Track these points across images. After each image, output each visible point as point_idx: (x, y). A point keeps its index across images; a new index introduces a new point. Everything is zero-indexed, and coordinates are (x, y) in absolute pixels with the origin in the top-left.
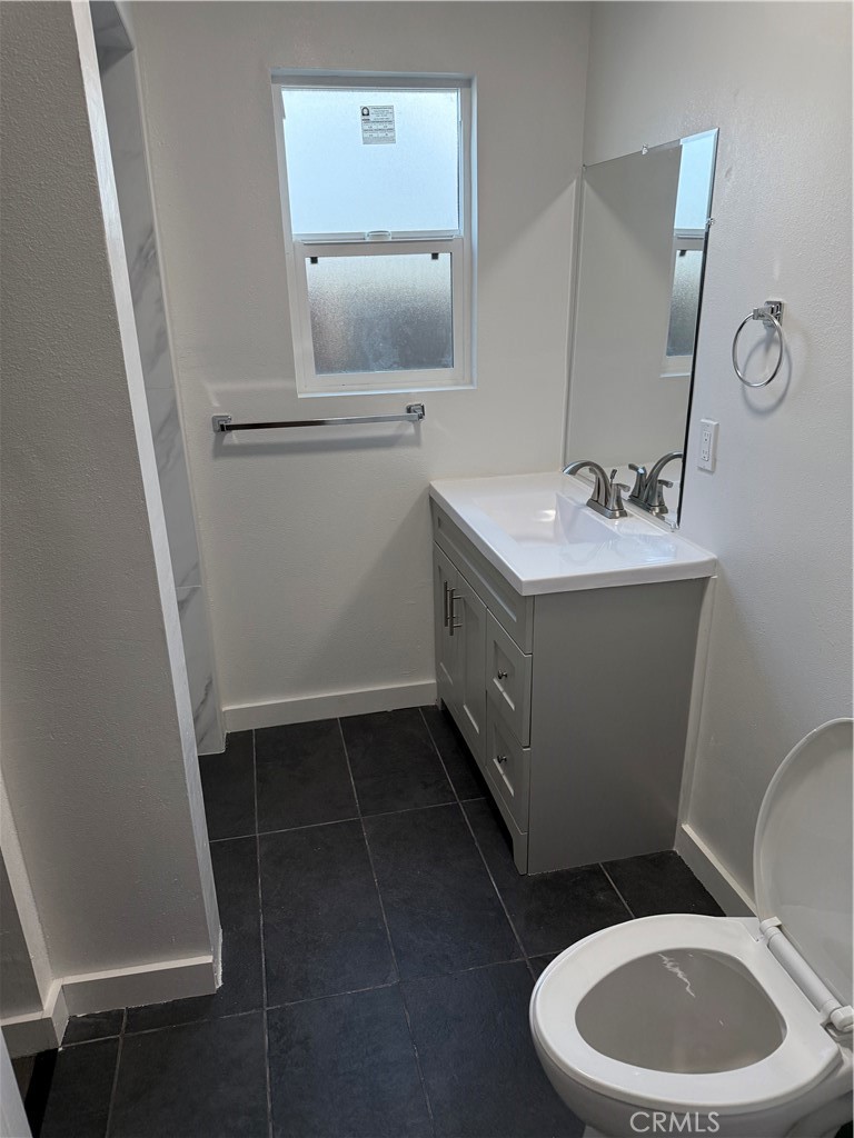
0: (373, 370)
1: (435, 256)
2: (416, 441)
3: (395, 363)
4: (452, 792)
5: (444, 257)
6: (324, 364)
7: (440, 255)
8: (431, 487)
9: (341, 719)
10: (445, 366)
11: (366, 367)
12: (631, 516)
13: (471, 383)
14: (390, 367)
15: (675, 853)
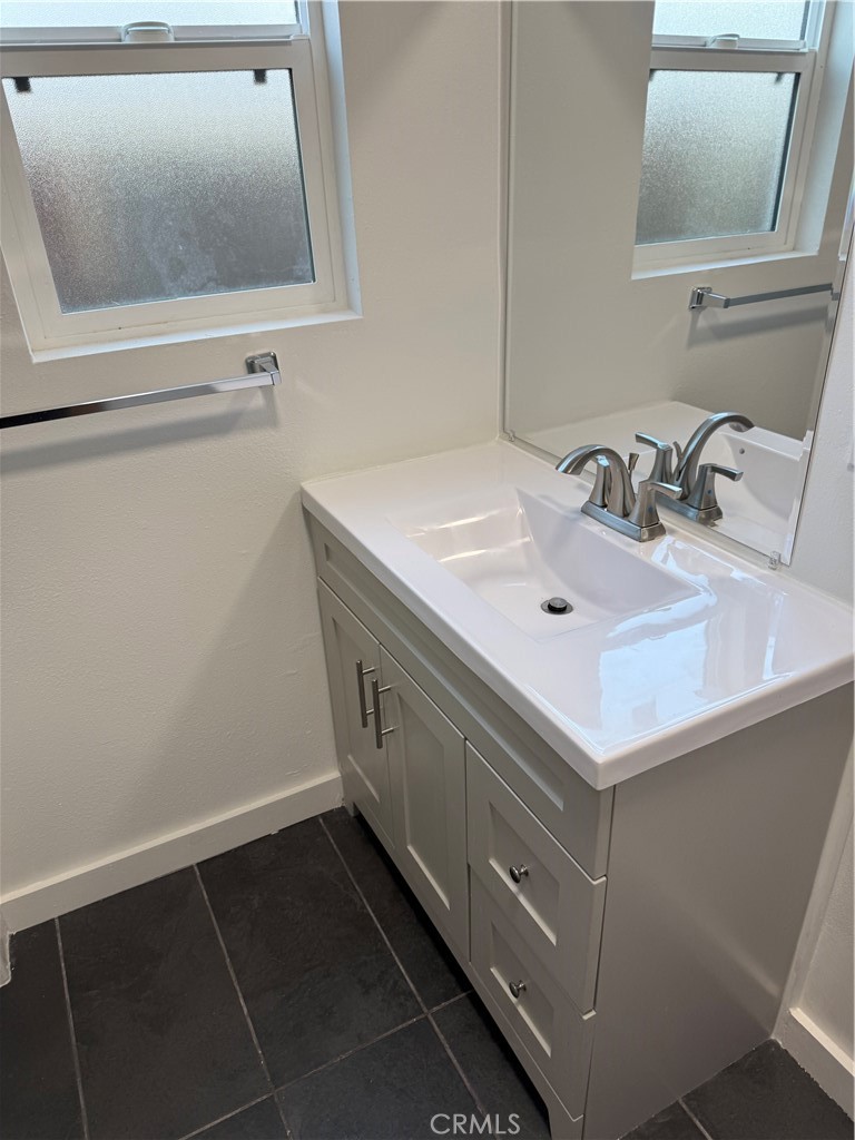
0: (170, 295)
1: (260, 76)
2: (268, 418)
3: (210, 279)
4: (411, 992)
5: (278, 79)
6: (76, 291)
7: (269, 74)
8: (303, 494)
9: (198, 864)
10: (300, 280)
11: (155, 289)
12: (672, 532)
13: (349, 306)
14: (202, 288)
15: (775, 1044)
